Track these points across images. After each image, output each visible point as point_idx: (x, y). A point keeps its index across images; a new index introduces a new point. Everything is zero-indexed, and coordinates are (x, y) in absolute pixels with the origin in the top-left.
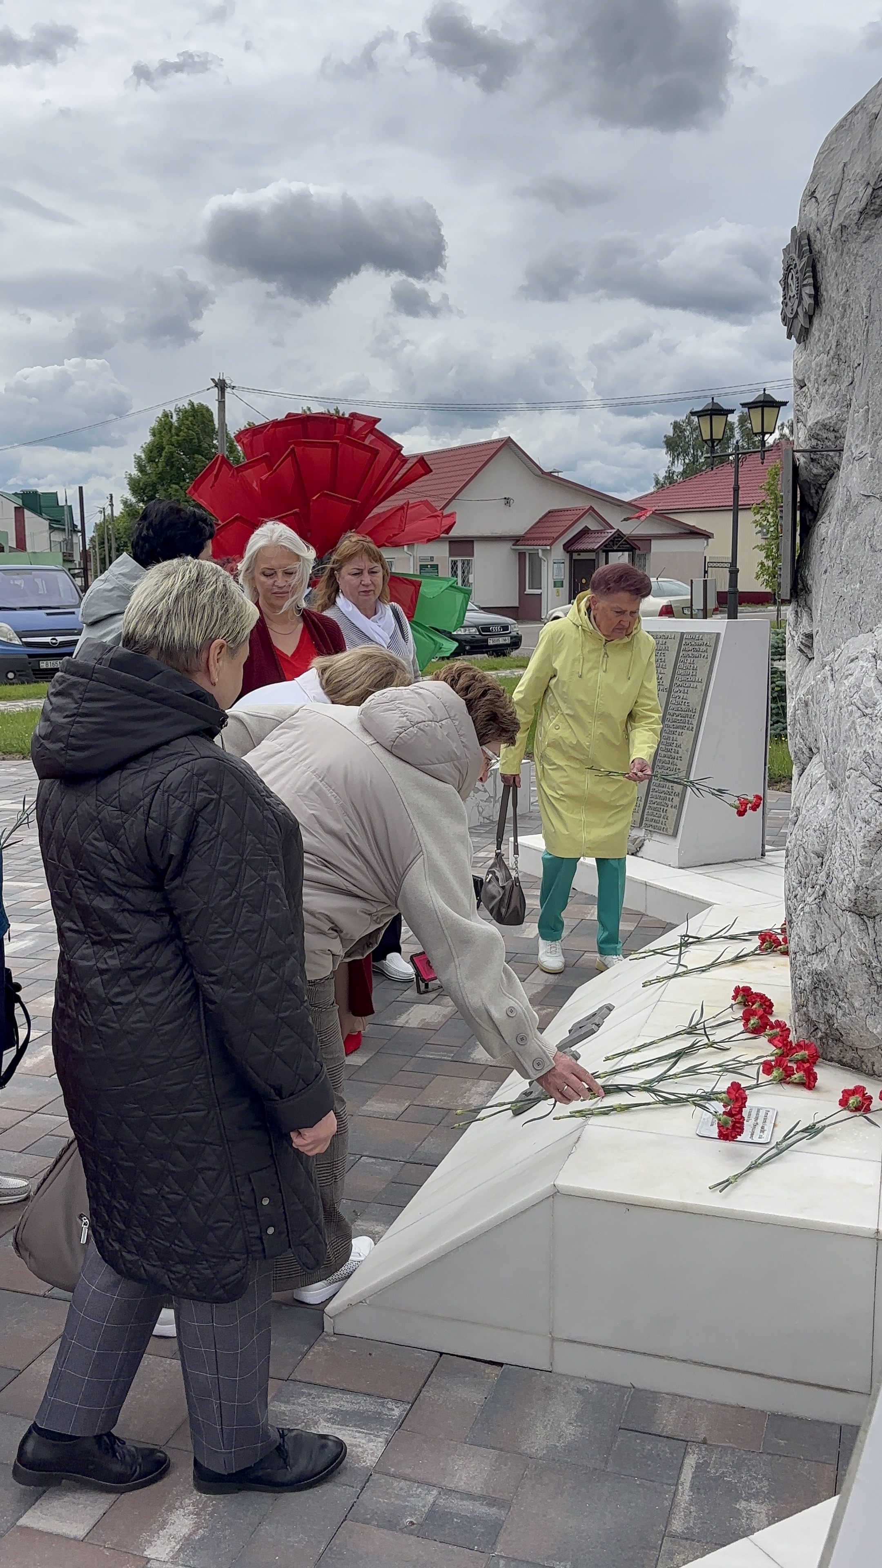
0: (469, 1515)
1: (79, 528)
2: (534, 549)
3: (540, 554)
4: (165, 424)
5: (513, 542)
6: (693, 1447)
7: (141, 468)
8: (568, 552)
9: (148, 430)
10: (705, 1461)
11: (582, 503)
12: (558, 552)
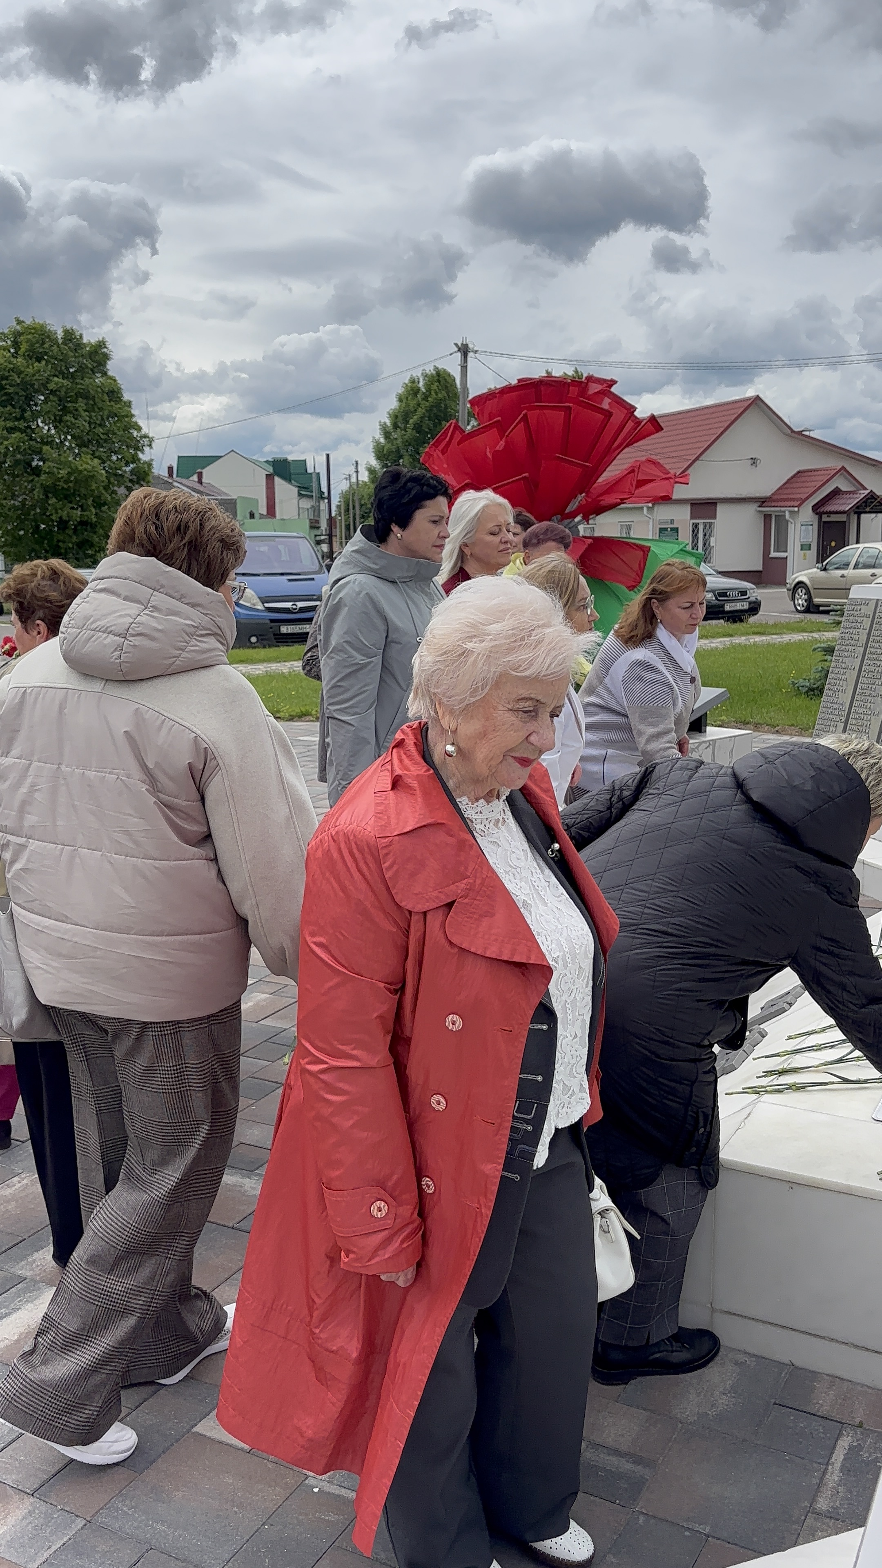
0: (613, 1470)
1: (326, 495)
2: (781, 511)
3: (787, 517)
4: (412, 390)
5: (759, 504)
6: (848, 1429)
7: (387, 435)
8: (817, 514)
9: (395, 395)
10: (859, 1444)
11: (834, 463)
12: (806, 514)
